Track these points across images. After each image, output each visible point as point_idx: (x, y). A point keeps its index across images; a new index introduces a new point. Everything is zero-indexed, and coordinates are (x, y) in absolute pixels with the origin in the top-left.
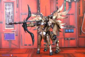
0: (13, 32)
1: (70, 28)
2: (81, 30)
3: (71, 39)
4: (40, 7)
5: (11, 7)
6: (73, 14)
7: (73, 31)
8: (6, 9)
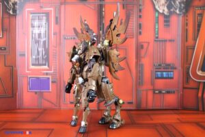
0: (47, 74)
1: (166, 68)
2: (188, 73)
3: (168, 92)
4: (103, 24)
5: (44, 22)
6: (174, 41)
7: (172, 76)
8: (33, 27)
